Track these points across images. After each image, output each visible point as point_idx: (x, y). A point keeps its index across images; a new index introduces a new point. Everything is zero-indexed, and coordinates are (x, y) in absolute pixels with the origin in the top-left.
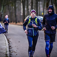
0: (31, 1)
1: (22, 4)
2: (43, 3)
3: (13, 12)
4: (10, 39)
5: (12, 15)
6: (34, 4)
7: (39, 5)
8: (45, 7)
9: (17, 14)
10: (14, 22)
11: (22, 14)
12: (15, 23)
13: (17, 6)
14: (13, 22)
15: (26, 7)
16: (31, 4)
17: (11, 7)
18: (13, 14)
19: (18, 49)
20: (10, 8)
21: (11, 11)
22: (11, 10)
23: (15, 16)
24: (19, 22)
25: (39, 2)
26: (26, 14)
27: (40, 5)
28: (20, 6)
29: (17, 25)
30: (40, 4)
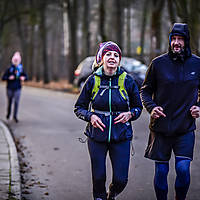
0: (97, 6)
1: (65, 16)
2: (141, 13)
3: (36, 43)
4: (24, 137)
5: (32, 55)
6: (108, 18)
7: (126, 20)
8: (148, 28)
9: (49, 52)
10: (38, 80)
11: (66, 52)
12: (41, 83)
13: (49, 21)
14: (35, 79)
15: (80, 25)
16: (97, 17)
17: (29, 28)
18: (36, 52)
19: (50, 173)
20: (26, 30)
21: (29, 40)
22: (26, 36)
23: (41, 57)
24: (56, 79)
25: (126, 11)
26: (79, 52)
27: (132, 20)
28: (59, 22)
29: (49, 88)
30: (129, 18)
